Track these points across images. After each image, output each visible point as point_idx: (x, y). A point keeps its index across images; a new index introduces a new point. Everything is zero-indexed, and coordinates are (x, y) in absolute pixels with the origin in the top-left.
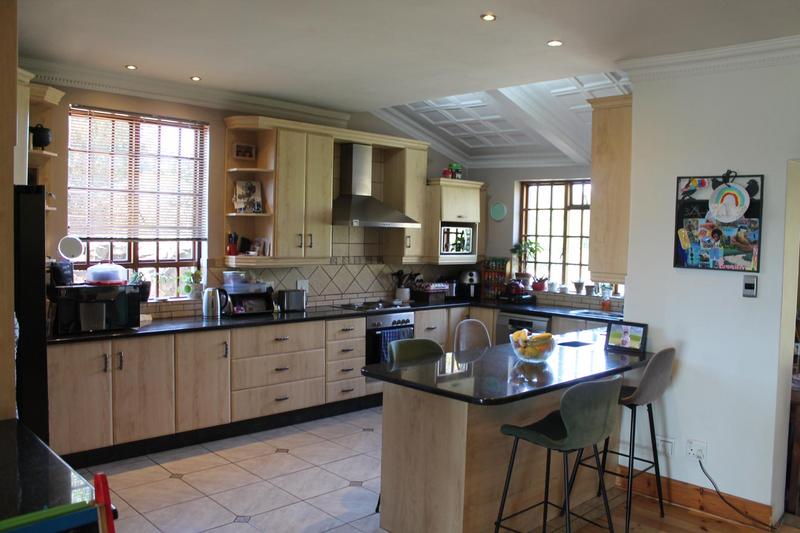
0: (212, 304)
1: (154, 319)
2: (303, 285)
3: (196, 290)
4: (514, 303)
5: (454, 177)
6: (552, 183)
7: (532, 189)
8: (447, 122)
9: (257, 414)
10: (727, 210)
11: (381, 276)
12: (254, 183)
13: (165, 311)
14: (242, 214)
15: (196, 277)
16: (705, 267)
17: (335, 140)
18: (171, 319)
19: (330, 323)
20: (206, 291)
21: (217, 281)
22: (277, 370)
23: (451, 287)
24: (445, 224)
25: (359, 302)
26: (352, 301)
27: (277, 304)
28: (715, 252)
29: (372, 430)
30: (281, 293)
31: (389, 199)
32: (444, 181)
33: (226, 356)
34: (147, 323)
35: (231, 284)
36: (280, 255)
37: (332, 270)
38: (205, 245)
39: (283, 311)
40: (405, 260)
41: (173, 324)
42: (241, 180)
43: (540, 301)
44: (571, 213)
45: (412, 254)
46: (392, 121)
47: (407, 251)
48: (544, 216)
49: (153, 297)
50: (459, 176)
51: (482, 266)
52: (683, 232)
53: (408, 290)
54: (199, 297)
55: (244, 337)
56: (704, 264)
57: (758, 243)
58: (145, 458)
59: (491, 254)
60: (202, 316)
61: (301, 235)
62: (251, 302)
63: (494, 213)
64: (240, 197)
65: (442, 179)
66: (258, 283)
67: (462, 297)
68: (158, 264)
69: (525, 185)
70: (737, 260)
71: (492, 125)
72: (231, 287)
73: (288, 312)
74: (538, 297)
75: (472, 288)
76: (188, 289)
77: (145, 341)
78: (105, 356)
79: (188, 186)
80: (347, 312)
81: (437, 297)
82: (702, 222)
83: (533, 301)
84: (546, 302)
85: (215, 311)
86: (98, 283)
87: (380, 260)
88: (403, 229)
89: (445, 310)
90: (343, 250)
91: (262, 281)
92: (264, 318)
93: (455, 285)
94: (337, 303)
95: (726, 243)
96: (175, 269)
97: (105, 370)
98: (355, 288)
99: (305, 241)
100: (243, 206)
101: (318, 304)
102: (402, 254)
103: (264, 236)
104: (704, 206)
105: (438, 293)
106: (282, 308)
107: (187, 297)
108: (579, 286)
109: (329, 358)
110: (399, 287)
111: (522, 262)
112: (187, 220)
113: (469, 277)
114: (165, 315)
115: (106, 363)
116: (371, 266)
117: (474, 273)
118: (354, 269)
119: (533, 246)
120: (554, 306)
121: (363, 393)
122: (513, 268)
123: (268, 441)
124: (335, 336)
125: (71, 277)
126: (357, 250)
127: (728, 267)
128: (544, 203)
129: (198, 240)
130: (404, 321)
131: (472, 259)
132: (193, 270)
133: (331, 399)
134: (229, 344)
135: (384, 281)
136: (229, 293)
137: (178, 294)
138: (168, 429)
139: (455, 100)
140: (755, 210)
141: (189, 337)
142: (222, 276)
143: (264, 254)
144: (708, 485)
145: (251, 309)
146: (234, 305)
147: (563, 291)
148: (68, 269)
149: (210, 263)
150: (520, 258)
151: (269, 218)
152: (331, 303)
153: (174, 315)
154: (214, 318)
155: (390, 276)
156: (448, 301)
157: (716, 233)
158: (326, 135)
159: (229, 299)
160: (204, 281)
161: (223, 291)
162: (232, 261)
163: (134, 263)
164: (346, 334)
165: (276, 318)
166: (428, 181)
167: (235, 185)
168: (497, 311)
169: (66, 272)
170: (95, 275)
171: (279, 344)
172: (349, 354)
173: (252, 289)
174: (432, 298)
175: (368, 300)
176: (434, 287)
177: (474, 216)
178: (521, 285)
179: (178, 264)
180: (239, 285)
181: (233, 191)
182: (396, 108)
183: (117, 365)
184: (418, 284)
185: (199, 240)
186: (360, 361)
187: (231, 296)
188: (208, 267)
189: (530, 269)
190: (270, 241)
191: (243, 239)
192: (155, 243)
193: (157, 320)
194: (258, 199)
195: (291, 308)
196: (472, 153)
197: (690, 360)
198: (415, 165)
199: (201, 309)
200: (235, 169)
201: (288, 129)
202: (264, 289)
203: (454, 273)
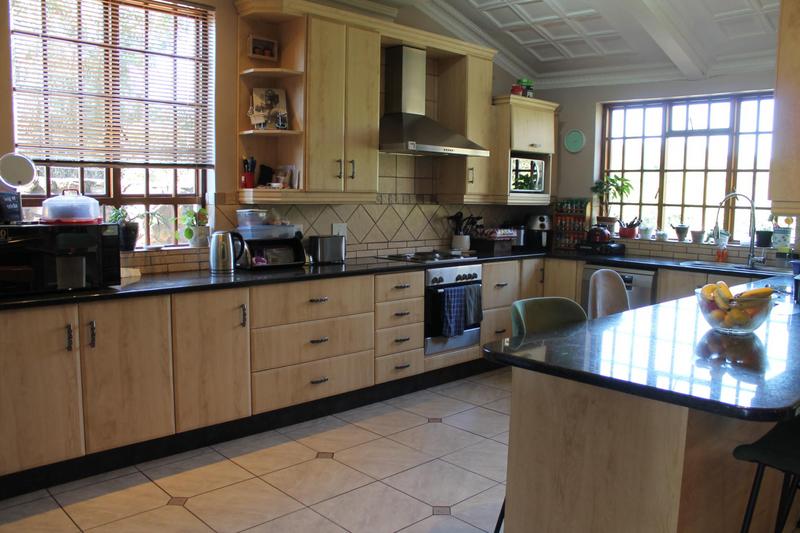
0: (222, 254)
1: (144, 275)
2: (340, 229)
3: (200, 234)
4: (600, 253)
5: (525, 95)
6: (645, 105)
7: (617, 114)
9: (288, 403)
11: (434, 219)
12: (277, 92)
13: (157, 263)
14: (262, 131)
15: (201, 218)
17: (382, 37)
18: (167, 274)
19: (380, 277)
20: (214, 235)
21: (228, 222)
22: (313, 342)
23: (519, 234)
24: (515, 154)
25: (410, 253)
26: (401, 252)
27: (309, 254)
29: (440, 421)
30: (314, 240)
31: (446, 120)
32: (515, 99)
33: (243, 324)
34: (133, 281)
35: (249, 226)
36: (313, 186)
37: (376, 211)
38: (211, 174)
39: (316, 264)
40: (467, 199)
41: (169, 280)
42: (259, 86)
43: (630, 251)
44: (670, 141)
45: (475, 191)
47: (470, 188)
48: (634, 145)
49: (141, 243)
50: (530, 93)
51: (554, 210)
53: (467, 237)
54: (205, 244)
55: (267, 298)
58: (132, 470)
59: (564, 194)
60: (209, 270)
61: (340, 161)
62: (274, 250)
63: (569, 144)
64: (258, 110)
65: (512, 96)
66: (283, 224)
67: (531, 246)
68: (148, 200)
69: (608, 108)
71: (579, 24)
72: (248, 230)
73: (323, 264)
74: (628, 246)
75: (544, 235)
76: (189, 233)
77: (128, 304)
78: (68, 327)
79: (187, 92)
80: (397, 265)
81: (503, 247)
83: (621, 251)
84: (638, 252)
85: (226, 263)
86: (58, 222)
87: (434, 200)
88: (464, 158)
89: (516, 262)
90: (389, 185)
91: (288, 223)
92: (292, 272)
93: (523, 232)
94: (381, 253)
96: (171, 207)
97: (69, 348)
98: (404, 234)
99: (344, 169)
100: (262, 121)
101: (360, 254)
102: (462, 192)
103: (291, 161)
105: (504, 241)
106: (315, 259)
107: (189, 244)
108: (681, 231)
109: (379, 325)
110: (457, 233)
111: (604, 204)
112: (187, 140)
113: (539, 222)
114: (159, 269)
115: (70, 337)
116: (423, 207)
117: (545, 217)
118: (403, 210)
119: (619, 183)
120: (650, 257)
121: (421, 370)
122: (593, 212)
123: (302, 440)
124: (386, 295)
125: (19, 212)
126: (405, 186)
128: (634, 130)
129: (201, 168)
130: (470, 276)
131: (539, 199)
132: (196, 208)
133: (382, 379)
134: (247, 307)
135: (438, 226)
136: (245, 238)
137: (176, 241)
138: (163, 428)
141: (192, 299)
142: (235, 216)
143: (291, 186)
145: (273, 260)
146: (253, 256)
147: (661, 238)
148: (13, 202)
149: (219, 197)
150: (601, 198)
151: (297, 137)
152: (374, 253)
153: (172, 268)
154: (225, 272)
155: (445, 220)
156: (516, 252)
158: (372, 30)
159: (246, 247)
160: (211, 223)
161: (237, 236)
162: (249, 196)
163: (115, 198)
164: (400, 293)
165: (307, 271)
166: (493, 100)
167: (251, 94)
168: (582, 264)
169: (9, 207)
170: (54, 210)
171: (315, 307)
172: (404, 319)
173: (275, 233)
174: (497, 248)
175: (419, 250)
176: (500, 233)
177: (547, 146)
178: (607, 231)
179: (175, 200)
180: (257, 227)
181: (250, 102)
183: (87, 340)
184: (478, 230)
185: (204, 167)
186: (416, 327)
187: (249, 242)
188: (216, 204)
189: (613, 212)
190: (299, 168)
191: (263, 167)
192: (142, 171)
193: (148, 276)
194: (283, 111)
195: (327, 260)
196: (540, 68)
199: (208, 261)
200: (252, 70)
201: (323, 18)
202: (292, 232)
203: (521, 216)
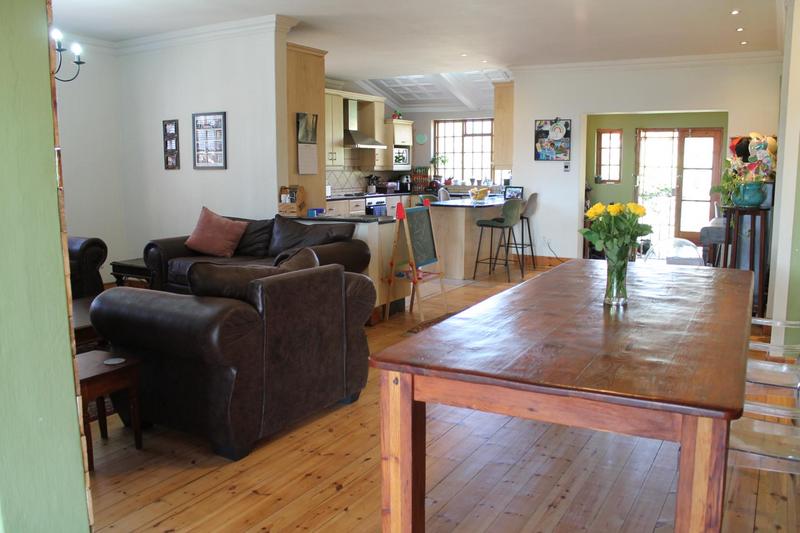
5: (399, 118)
6: (454, 121)
7: (441, 125)
8: (395, 86)
10: (556, 134)
11: (359, 178)
16: (548, 160)
23: (397, 184)
24: (396, 147)
28: (552, 153)
31: (366, 132)
32: (395, 121)
40: (376, 168)
44: (466, 139)
45: (378, 165)
46: (367, 87)
47: (376, 163)
48: (449, 140)
50: (401, 117)
51: (413, 172)
52: (538, 145)
53: (374, 185)
56: (547, 159)
57: (569, 148)
59: (417, 165)
61: (331, 153)
63: (419, 140)
65: (393, 119)
67: (403, 190)
69: (436, 122)
70: (561, 156)
71: (424, 88)
74: (448, 187)
75: (409, 185)
81: (391, 190)
82: (546, 140)
87: (359, 169)
88: (373, 150)
89: (398, 196)
93: (399, 183)
95: (556, 149)
99: (333, 156)
102: (373, 165)
104: (547, 133)
105: (392, 188)
108: (472, 181)
110: (370, 185)
111: (436, 169)
113: (406, 179)
116: (354, 172)
117: (409, 176)
118: (348, 174)
119: (443, 159)
122: (431, 173)
127: (557, 159)
128: (449, 133)
130: (381, 202)
131: (407, 167)
135: (361, 182)
139: (412, 77)
140: (568, 134)
144: (553, 255)
147: (463, 185)
150: (435, 166)
152: (338, 194)
155: (364, 179)
157: (552, 144)
166: (386, 121)
174: (389, 190)
175: (356, 191)
176: (390, 184)
177: (409, 142)
178: (439, 182)
182: (371, 80)
184: (380, 183)
189: (441, 173)
197: (542, 200)
198: (379, 113)
203: (397, 176)
